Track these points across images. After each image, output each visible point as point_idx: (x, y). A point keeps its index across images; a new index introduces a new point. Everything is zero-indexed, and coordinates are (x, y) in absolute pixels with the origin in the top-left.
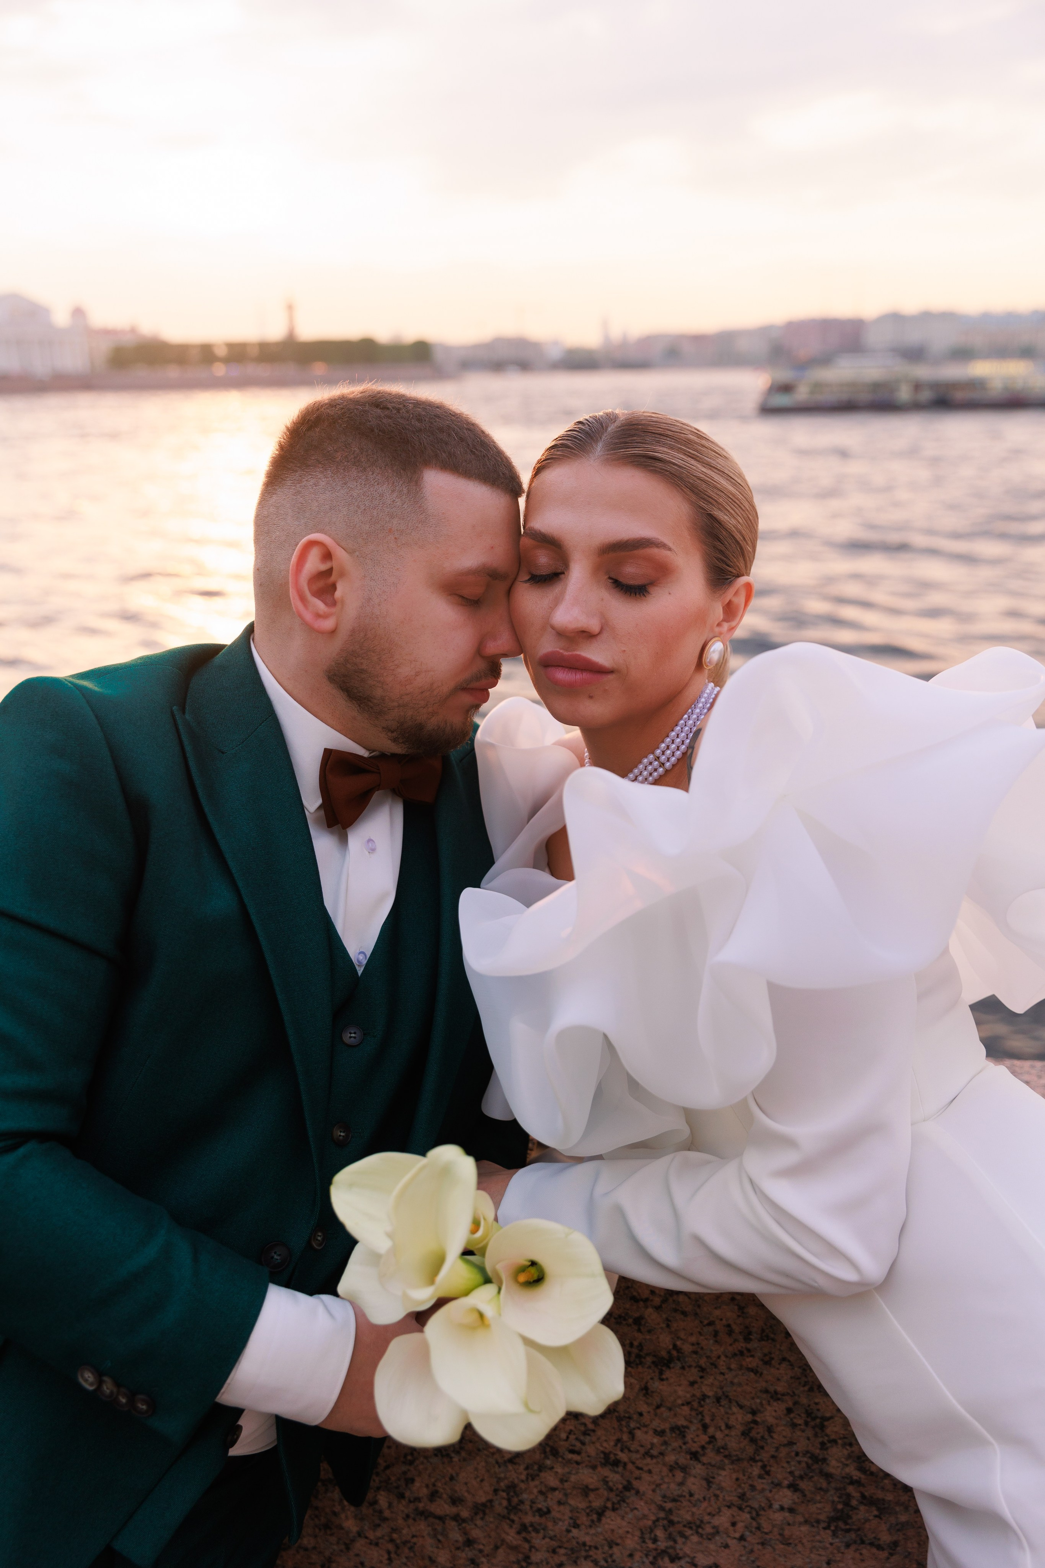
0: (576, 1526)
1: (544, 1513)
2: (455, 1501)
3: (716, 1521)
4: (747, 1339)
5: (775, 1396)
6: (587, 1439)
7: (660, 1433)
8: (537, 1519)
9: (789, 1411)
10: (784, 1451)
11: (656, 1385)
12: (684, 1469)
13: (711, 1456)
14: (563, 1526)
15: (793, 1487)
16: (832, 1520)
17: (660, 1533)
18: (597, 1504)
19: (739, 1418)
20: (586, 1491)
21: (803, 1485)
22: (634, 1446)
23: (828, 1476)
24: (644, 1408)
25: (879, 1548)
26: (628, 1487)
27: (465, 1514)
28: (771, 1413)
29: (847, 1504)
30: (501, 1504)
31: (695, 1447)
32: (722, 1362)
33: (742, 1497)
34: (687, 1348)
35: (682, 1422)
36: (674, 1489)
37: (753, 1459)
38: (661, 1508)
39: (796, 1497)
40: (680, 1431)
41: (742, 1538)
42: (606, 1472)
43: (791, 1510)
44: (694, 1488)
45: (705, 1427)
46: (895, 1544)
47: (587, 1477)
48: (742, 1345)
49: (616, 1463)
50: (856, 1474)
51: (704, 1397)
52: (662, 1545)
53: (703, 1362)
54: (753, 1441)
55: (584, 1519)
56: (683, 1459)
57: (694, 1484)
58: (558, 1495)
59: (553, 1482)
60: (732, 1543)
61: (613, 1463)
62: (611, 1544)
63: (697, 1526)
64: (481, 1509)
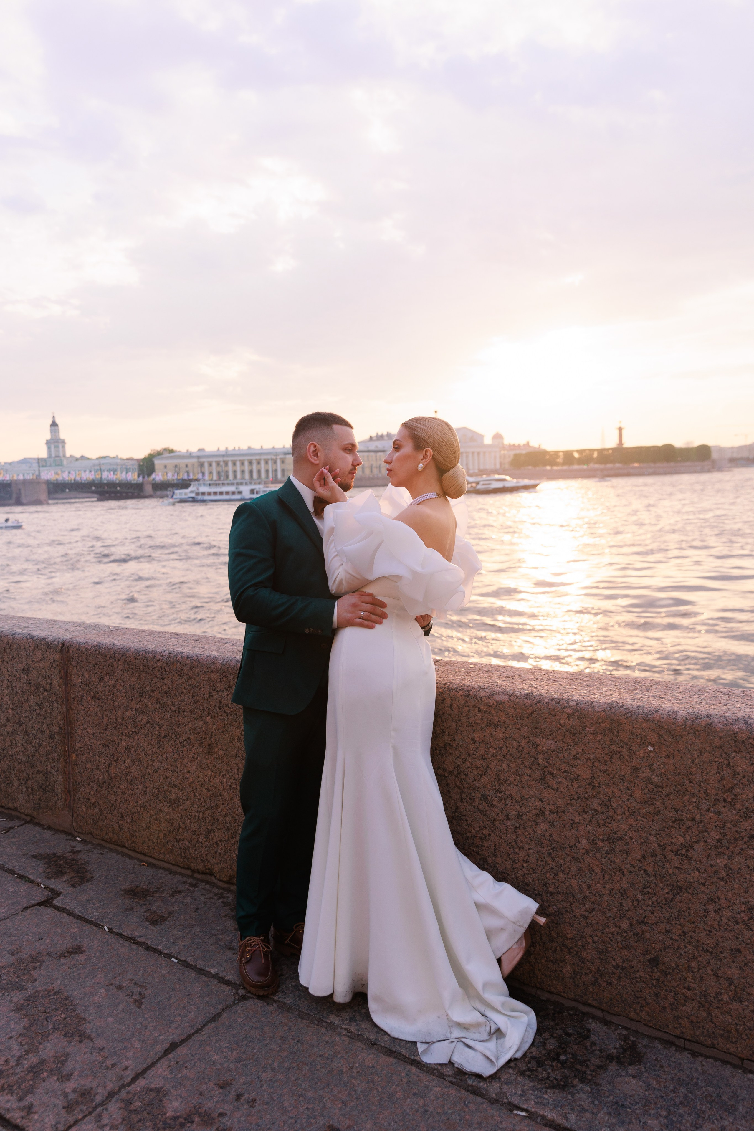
0: (475, 780)
1: (466, 775)
2: (444, 770)
3: (511, 779)
4: (517, 719)
5: (525, 738)
6: (477, 751)
7: (496, 749)
8: (465, 777)
9: (528, 742)
10: (527, 755)
11: (494, 733)
12: (502, 761)
13: (508, 757)
14: (471, 780)
15: (530, 768)
16: (541, 779)
17: (496, 783)
18: (480, 773)
19: (515, 745)
20: (477, 768)
21: (533, 767)
22: (489, 753)
23: (539, 764)
24: (491, 741)
25: (553, 789)
26: (488, 767)
27: (446, 775)
28: (524, 743)
29: (544, 774)
30: (455, 772)
31: (504, 754)
32: (510, 726)
33: (517, 771)
34: (502, 722)
35: (501, 746)
36: (499, 768)
37: (519, 758)
38: (496, 774)
39: (531, 771)
40: (501, 749)
41: (517, 785)
42: (482, 762)
43: (530, 776)
44: (505, 768)
45: (507, 747)
46: (558, 788)
47: (477, 763)
48: (516, 721)
49: (485, 759)
50: (546, 764)
51: (506, 737)
52: (497, 788)
53: (506, 726)
54: (519, 752)
55: (477, 778)
56: (502, 758)
57: (505, 766)
58: (470, 769)
59: (469, 765)
60: (515, 787)
61: (483, 758)
62: (484, 787)
63: (506, 780)
64: (451, 773)
